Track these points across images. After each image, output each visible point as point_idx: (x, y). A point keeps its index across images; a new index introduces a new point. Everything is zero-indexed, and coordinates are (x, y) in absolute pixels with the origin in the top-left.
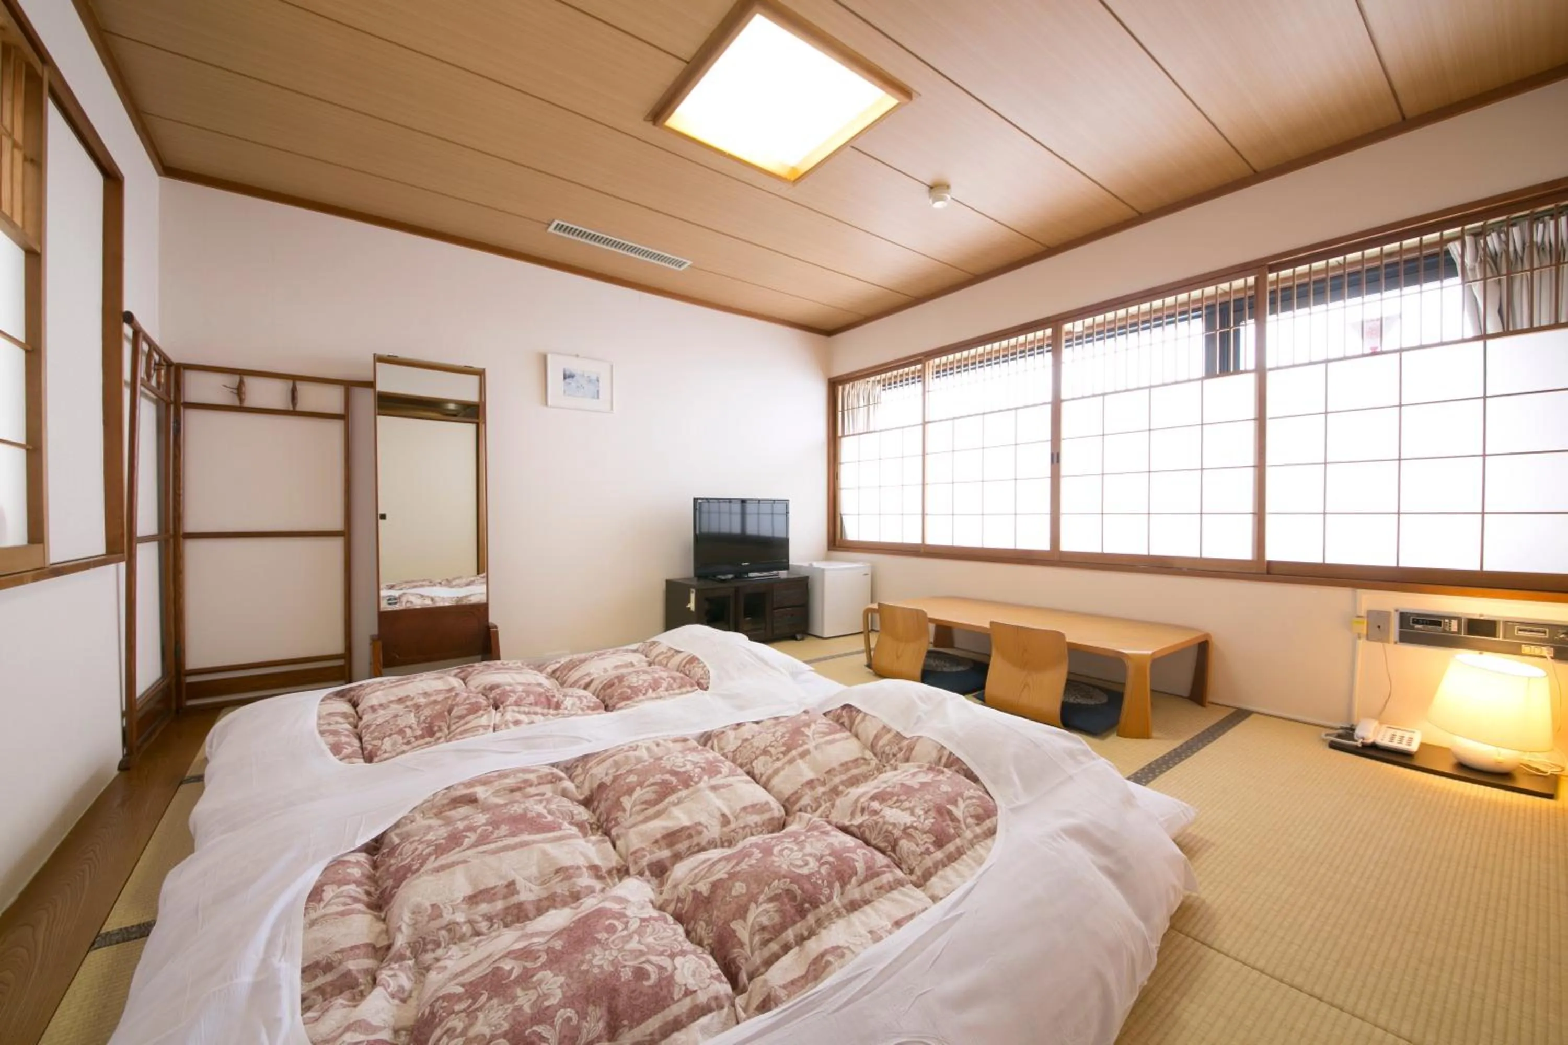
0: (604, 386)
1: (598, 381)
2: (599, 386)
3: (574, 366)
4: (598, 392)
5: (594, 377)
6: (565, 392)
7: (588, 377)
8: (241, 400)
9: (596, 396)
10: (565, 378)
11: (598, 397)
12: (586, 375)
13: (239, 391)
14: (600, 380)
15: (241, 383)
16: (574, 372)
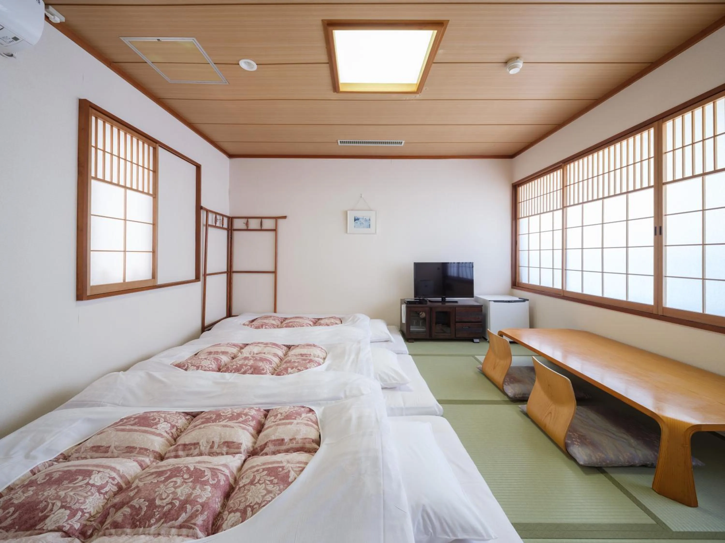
0: (372, 223)
1: (370, 220)
2: (370, 222)
3: (358, 214)
4: (370, 225)
5: (368, 219)
6: (355, 227)
7: (365, 219)
8: (247, 227)
9: (369, 227)
10: (355, 220)
11: (370, 227)
12: (364, 218)
13: (247, 224)
14: (371, 220)
15: (247, 221)
16: (359, 217)
